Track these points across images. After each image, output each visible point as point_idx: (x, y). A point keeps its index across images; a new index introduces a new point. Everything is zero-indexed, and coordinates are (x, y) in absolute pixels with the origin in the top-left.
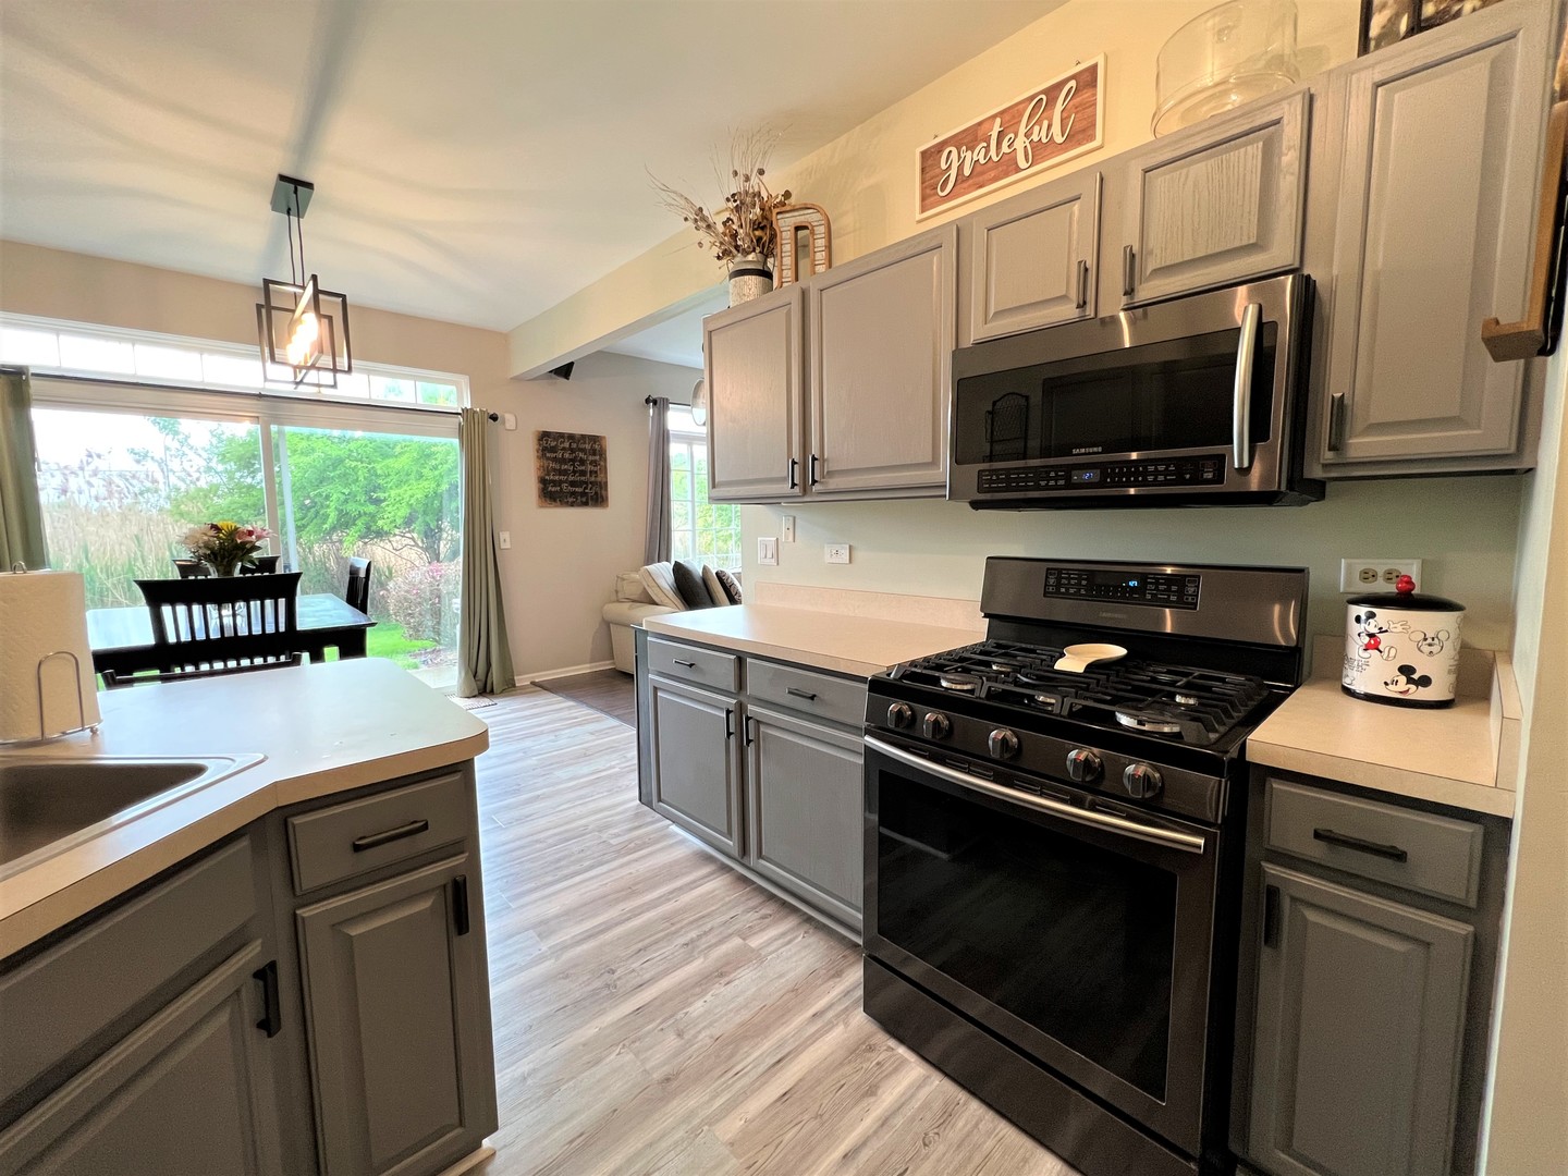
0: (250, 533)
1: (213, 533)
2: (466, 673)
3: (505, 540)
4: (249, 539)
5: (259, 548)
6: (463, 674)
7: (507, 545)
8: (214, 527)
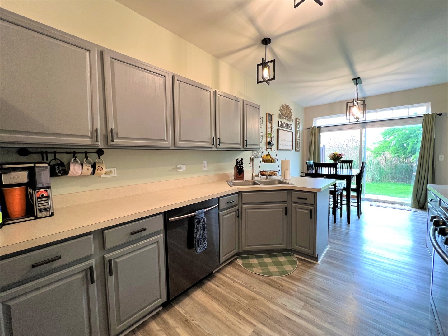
0: (340, 155)
1: (333, 155)
2: (414, 200)
3: (441, 157)
4: (340, 156)
5: (342, 158)
6: (413, 200)
7: (443, 159)
8: (334, 153)
